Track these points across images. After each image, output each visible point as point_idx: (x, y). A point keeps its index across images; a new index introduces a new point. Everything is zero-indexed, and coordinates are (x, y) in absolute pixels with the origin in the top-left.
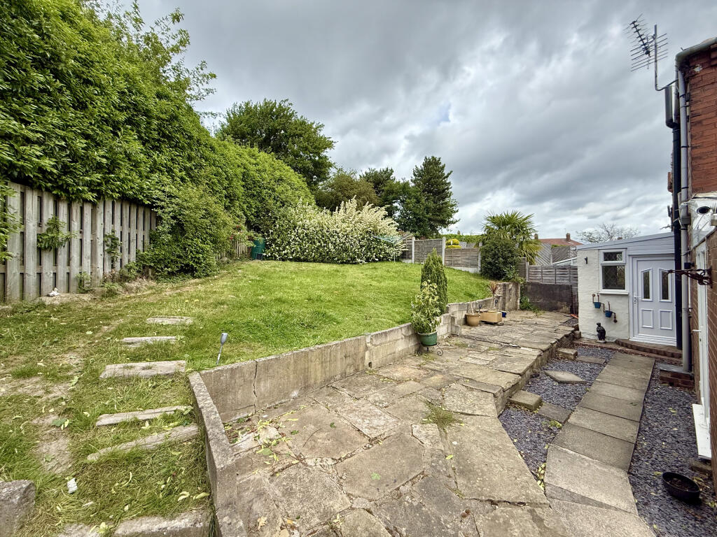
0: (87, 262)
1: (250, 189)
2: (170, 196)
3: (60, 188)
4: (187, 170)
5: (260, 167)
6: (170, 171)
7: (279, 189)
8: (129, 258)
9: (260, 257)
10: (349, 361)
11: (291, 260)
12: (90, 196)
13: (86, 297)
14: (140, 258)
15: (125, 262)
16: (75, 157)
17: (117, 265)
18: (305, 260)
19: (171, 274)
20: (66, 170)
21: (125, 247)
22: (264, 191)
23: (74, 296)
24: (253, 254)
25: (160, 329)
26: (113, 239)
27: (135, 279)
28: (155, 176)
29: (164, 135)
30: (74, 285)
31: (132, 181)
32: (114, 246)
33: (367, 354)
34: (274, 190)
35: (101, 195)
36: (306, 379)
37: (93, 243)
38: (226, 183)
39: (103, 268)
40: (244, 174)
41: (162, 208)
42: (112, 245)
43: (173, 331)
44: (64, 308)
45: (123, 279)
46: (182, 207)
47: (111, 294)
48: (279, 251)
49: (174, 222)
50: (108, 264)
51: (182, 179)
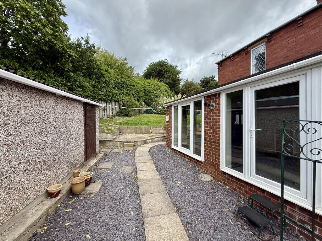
0: (109, 112)
1: (147, 93)
2: (123, 99)
3: (105, 100)
4: (127, 93)
5: (150, 86)
6: (123, 94)
7: (155, 92)
8: (115, 112)
9: (149, 113)
10: (146, 131)
11: (157, 114)
12: (109, 101)
13: (109, 118)
14: (117, 112)
15: (115, 113)
16: (107, 95)
17: (113, 113)
18: (162, 114)
19: (123, 116)
20: (106, 98)
21: (115, 110)
22: (151, 93)
23: (107, 118)
24: (147, 112)
25: (117, 122)
26: (113, 108)
27: (116, 116)
28: (120, 96)
29: (122, 86)
30: (107, 117)
31: (116, 97)
32: (113, 110)
33: (151, 130)
34: (154, 93)
35: (111, 101)
36: (136, 132)
37: (110, 109)
38: (137, 94)
39: (111, 114)
40: (144, 89)
41: (121, 102)
42: (113, 109)
43: (118, 122)
44: (106, 119)
45: (114, 116)
46: (124, 101)
47: (112, 118)
48: (154, 111)
49: (123, 105)
50: (112, 113)
51: (126, 95)
